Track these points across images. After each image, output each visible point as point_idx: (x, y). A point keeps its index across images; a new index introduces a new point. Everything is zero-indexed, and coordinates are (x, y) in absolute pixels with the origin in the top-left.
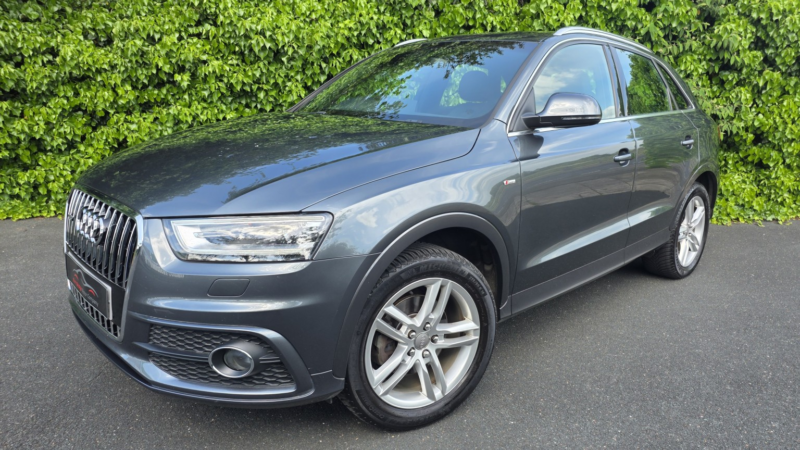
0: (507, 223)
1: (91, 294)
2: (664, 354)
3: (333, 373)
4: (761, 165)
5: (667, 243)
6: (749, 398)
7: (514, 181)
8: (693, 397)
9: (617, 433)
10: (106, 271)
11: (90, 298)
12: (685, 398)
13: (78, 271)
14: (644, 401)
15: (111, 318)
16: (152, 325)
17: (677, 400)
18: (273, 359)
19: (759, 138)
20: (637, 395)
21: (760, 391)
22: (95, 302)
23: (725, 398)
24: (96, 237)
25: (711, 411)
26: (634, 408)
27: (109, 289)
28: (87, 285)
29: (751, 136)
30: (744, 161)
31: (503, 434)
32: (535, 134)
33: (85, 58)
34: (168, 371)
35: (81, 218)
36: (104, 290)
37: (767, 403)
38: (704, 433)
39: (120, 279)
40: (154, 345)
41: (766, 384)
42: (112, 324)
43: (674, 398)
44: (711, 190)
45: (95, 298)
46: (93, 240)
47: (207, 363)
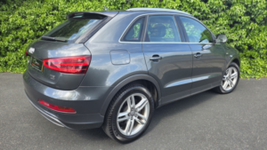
4: (251, 57)
19: (250, 47)
29: (246, 47)
30: (245, 56)
33: (18, 22)
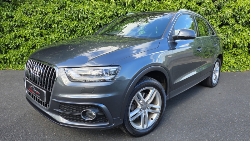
0: (169, 69)
1: (37, 94)
2: (203, 113)
3: (120, 118)
5: (210, 76)
6: (230, 127)
7: (171, 56)
8: (212, 127)
9: (187, 138)
10: (43, 86)
11: (37, 95)
12: (209, 127)
13: (31, 86)
14: (196, 128)
15: (45, 101)
16: (61, 103)
17: (207, 128)
18: (101, 114)
20: (194, 126)
21: (234, 125)
22: (39, 96)
23: (222, 127)
24: (39, 75)
25: (218, 131)
26: (193, 130)
27: (45, 92)
28: (35, 91)
31: (149, 139)
32: (175, 42)
34: (66, 119)
35: (33, 69)
36: (43, 92)
37: (236, 129)
38: (215, 139)
39: (49, 89)
40: (61, 110)
41: (236, 123)
42: (45, 103)
43: (206, 127)
44: (221, 60)
45: (39, 95)
46: (38, 76)
47: (80, 116)
